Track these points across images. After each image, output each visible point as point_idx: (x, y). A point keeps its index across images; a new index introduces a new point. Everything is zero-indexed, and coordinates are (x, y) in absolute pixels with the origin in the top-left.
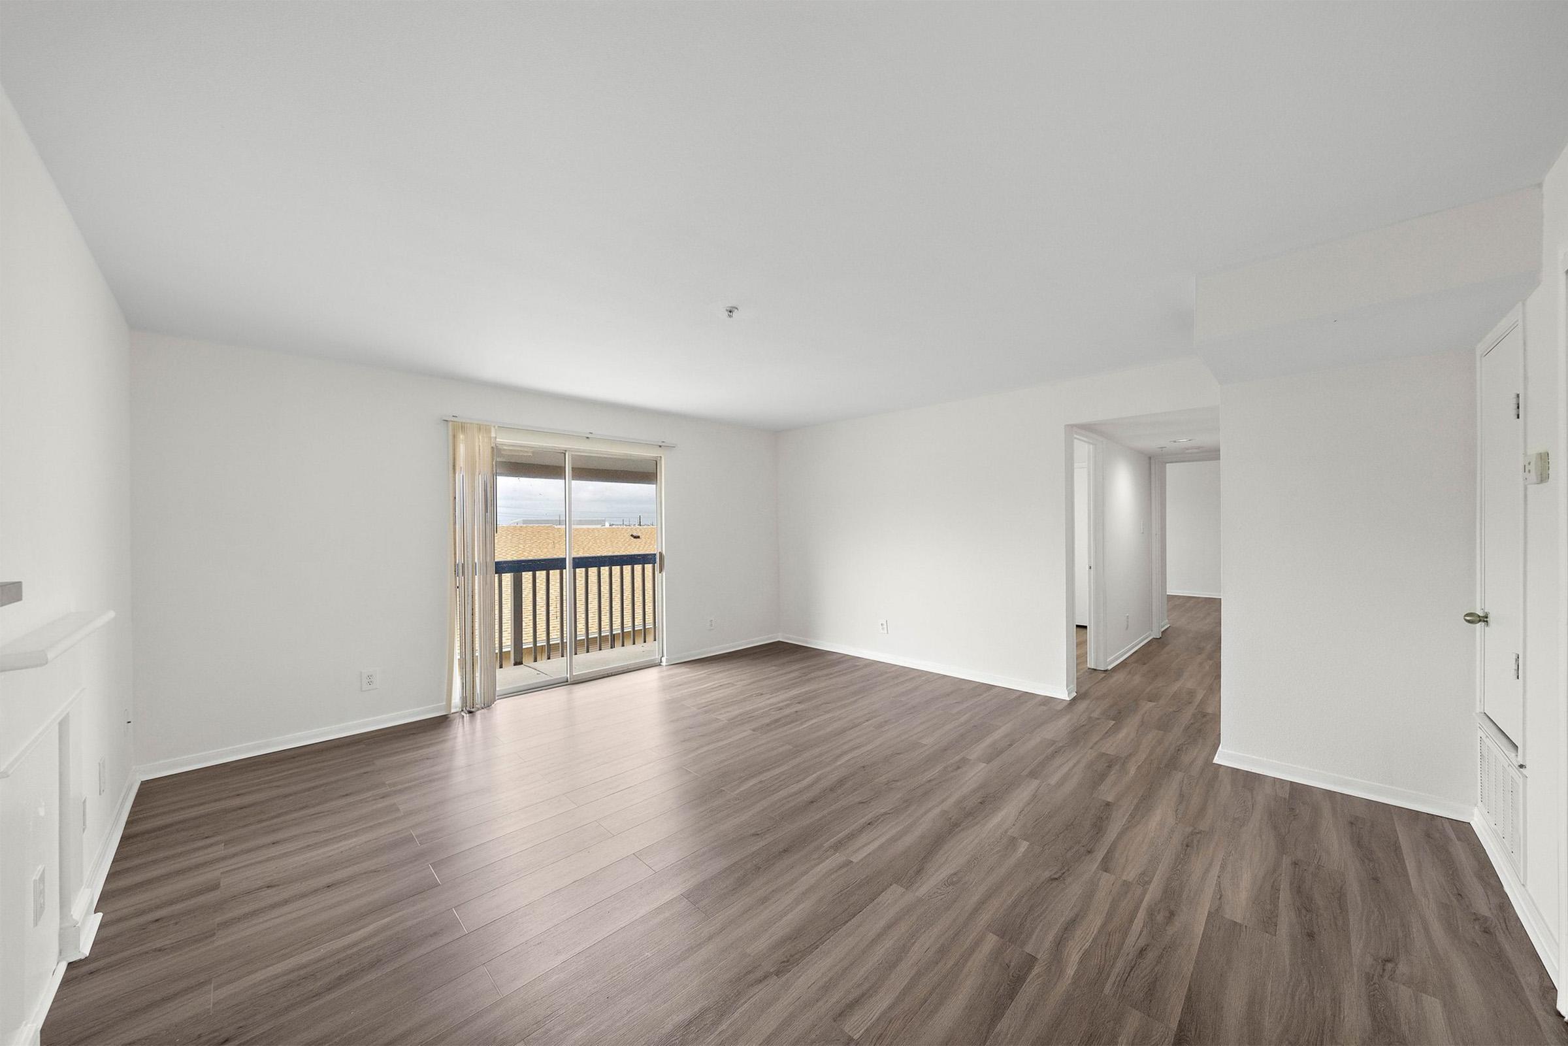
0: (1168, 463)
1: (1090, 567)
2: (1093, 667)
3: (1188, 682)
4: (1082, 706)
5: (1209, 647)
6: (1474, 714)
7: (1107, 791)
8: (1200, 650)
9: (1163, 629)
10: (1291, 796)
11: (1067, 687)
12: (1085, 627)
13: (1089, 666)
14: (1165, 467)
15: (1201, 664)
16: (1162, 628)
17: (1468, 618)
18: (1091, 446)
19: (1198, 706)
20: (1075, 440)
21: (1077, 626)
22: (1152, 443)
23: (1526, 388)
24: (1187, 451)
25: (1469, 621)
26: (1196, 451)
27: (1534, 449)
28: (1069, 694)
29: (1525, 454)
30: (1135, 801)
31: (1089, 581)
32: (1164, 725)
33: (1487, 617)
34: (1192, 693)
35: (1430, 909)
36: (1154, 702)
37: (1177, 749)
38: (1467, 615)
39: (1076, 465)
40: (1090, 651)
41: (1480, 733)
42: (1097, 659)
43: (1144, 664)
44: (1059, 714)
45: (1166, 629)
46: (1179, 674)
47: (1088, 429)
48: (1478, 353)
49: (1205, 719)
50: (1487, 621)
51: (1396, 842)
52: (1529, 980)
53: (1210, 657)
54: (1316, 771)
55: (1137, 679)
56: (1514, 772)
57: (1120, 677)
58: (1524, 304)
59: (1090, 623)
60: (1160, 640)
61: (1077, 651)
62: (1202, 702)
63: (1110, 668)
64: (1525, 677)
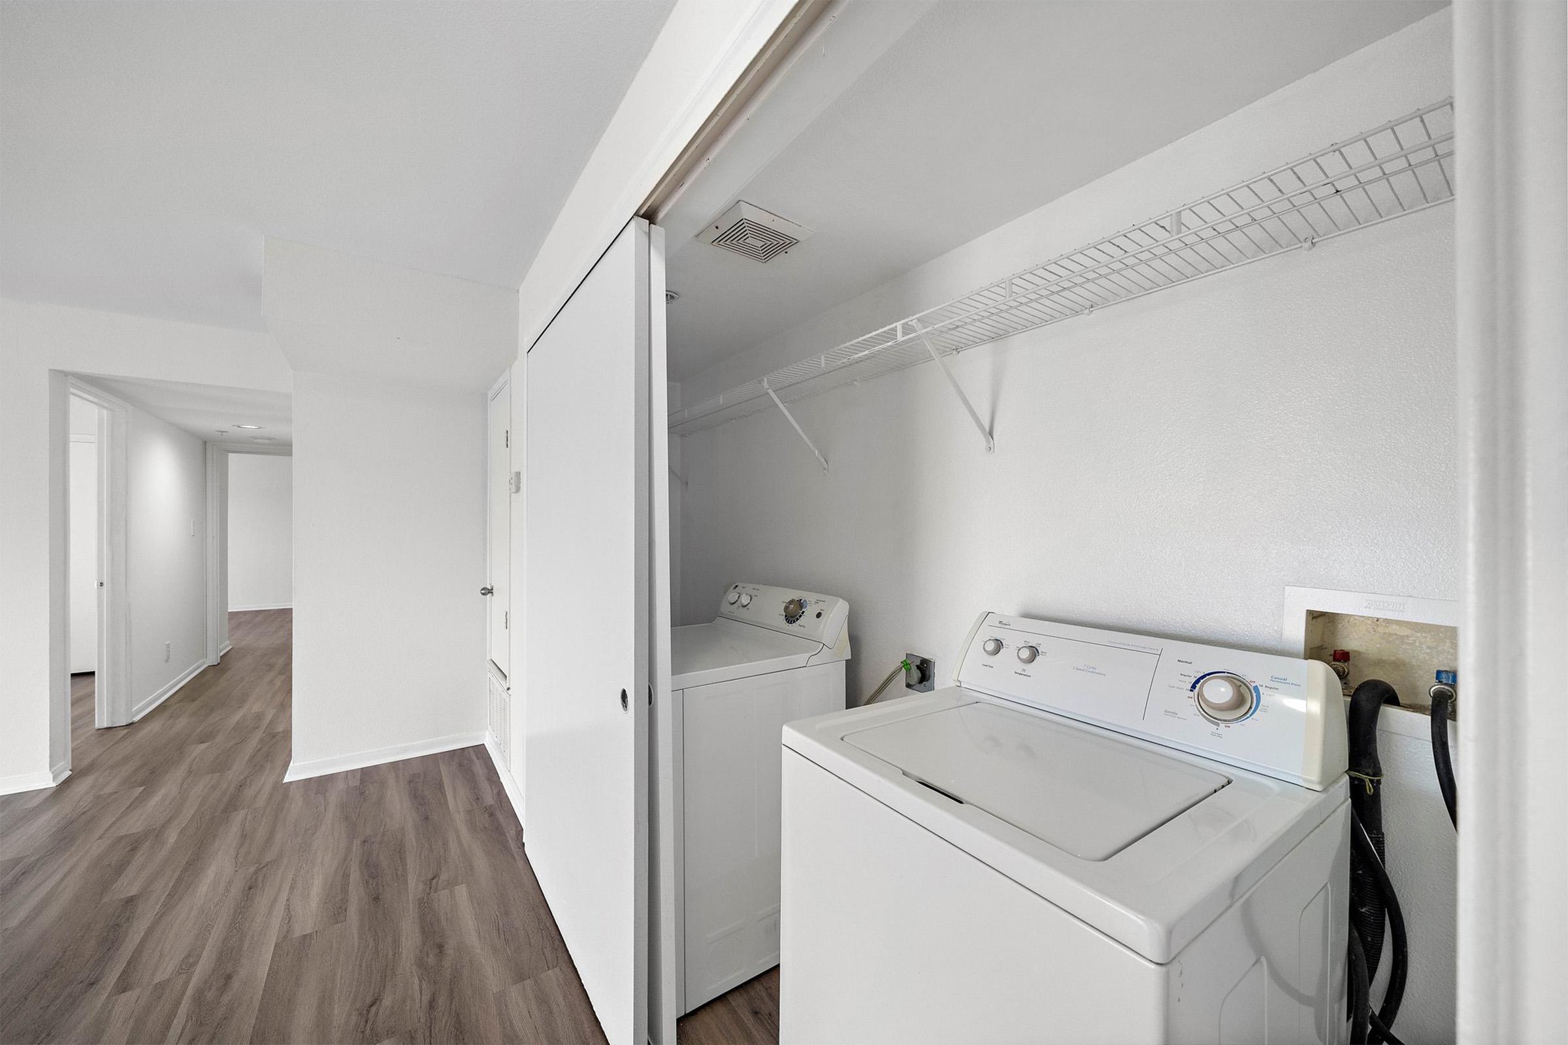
0: (234, 452)
1: (102, 584)
2: (105, 726)
3: (254, 706)
4: (82, 787)
5: (281, 661)
6: (486, 662)
7: (127, 885)
8: (271, 667)
9: (222, 654)
10: (362, 781)
11: (51, 767)
12: (93, 673)
13: (97, 726)
14: (228, 455)
15: (271, 682)
16: (220, 652)
17: (482, 592)
18: (105, 412)
19: (267, 727)
20: (72, 397)
21: (73, 675)
22: (210, 424)
23: (511, 428)
24: (255, 441)
25: (483, 594)
26: (268, 441)
27: (515, 469)
28: (54, 777)
29: (510, 472)
30: (178, 873)
31: (100, 605)
32: (220, 765)
33: (492, 590)
34: (259, 717)
35: (459, 820)
36: (207, 742)
37: (239, 784)
38: (482, 589)
39: (72, 437)
40: (100, 704)
41: (489, 675)
42: (113, 713)
43: (193, 700)
44: (37, 811)
45: (227, 652)
46: (243, 700)
47: (97, 384)
48: (489, 397)
49: (274, 740)
50: (492, 593)
51: (440, 781)
52: (511, 833)
53: (280, 673)
54: (383, 748)
55: (182, 723)
56: (505, 695)
57: (155, 726)
58: (510, 369)
59: (99, 669)
60: (217, 667)
61: (72, 712)
62: (271, 722)
63: (136, 719)
64: (509, 629)
